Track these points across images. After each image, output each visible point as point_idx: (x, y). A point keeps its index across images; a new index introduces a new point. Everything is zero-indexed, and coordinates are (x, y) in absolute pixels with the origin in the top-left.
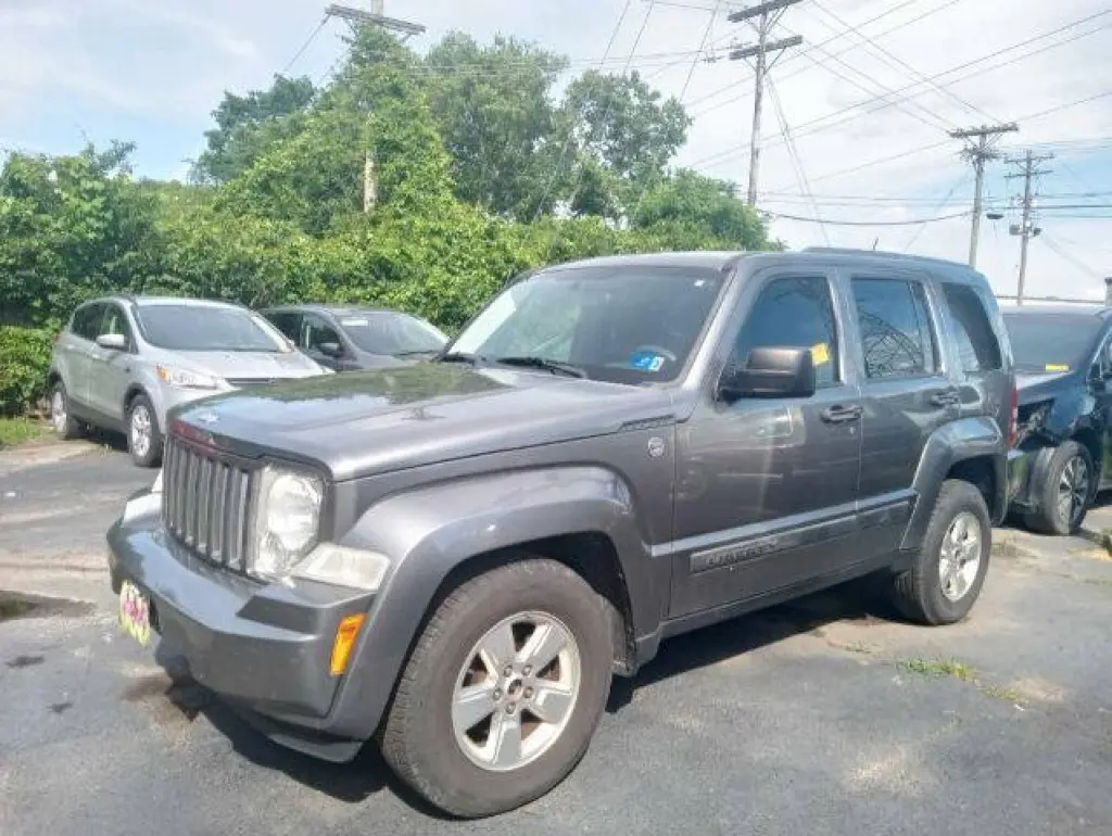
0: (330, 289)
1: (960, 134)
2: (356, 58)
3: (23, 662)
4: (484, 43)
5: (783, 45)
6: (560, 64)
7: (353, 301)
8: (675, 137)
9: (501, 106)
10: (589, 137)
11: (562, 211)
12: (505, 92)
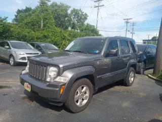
0: (37, 40)
1: (124, 19)
2: (40, 5)
3: (4, 95)
4: (59, 4)
5: (101, 6)
6: (70, 7)
7: (41, 41)
8: (86, 18)
9: (61, 13)
10: (74, 18)
11: (70, 29)
12: (62, 11)
